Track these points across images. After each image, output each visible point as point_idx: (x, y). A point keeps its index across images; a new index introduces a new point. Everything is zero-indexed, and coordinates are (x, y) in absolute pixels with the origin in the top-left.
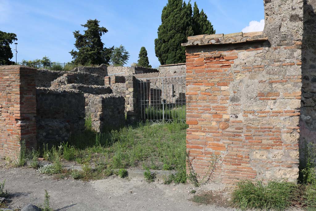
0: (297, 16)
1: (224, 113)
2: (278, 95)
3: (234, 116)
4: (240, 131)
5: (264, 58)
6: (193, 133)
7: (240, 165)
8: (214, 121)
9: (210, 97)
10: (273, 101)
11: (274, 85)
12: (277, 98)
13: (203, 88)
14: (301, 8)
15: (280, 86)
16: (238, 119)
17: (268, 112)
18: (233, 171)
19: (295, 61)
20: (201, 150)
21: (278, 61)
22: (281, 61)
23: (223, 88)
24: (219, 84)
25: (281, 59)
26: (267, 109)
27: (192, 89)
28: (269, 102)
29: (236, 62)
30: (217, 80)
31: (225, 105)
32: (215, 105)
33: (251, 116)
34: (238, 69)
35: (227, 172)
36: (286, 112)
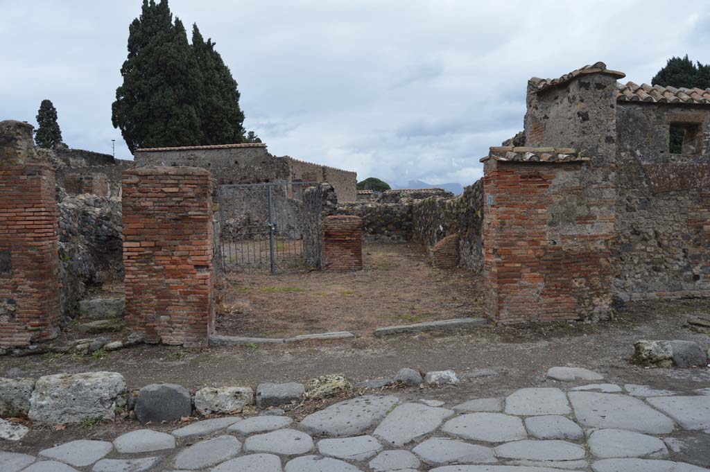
0: (611, 137)
1: (541, 240)
2: (594, 218)
3: (552, 242)
4: (560, 258)
5: (581, 179)
6: (506, 265)
7: (559, 296)
8: (529, 249)
9: (526, 222)
10: (590, 225)
11: (591, 209)
12: (593, 221)
13: (517, 210)
14: (614, 130)
15: (597, 209)
16: (557, 245)
17: (586, 237)
18: (551, 305)
19: (610, 183)
20: (515, 285)
21: (595, 184)
22: (597, 183)
23: (540, 211)
24: (536, 206)
25: (598, 181)
26: (585, 233)
27: (505, 213)
28: (588, 225)
29: (555, 182)
30: (534, 202)
31: (543, 230)
32: (531, 231)
33: (570, 242)
34: (556, 190)
35: (544, 307)
36: (602, 236)
